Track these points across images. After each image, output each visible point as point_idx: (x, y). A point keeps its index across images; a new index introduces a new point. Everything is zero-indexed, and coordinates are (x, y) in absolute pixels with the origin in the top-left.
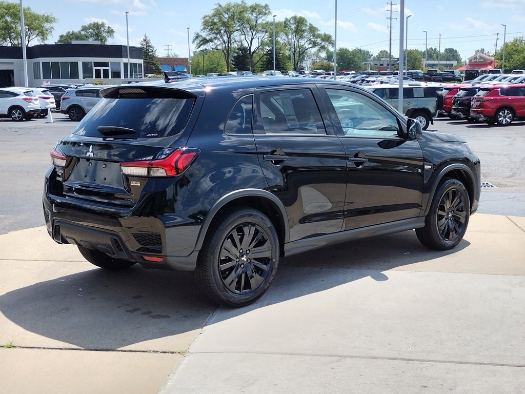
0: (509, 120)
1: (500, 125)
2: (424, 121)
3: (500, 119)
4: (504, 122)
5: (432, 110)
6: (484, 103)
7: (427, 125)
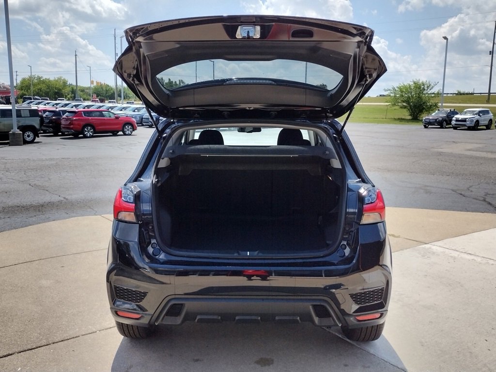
0: (92, 134)
1: (85, 137)
2: (32, 135)
3: (86, 133)
4: (88, 135)
5: (37, 126)
6: (74, 122)
7: (34, 139)
